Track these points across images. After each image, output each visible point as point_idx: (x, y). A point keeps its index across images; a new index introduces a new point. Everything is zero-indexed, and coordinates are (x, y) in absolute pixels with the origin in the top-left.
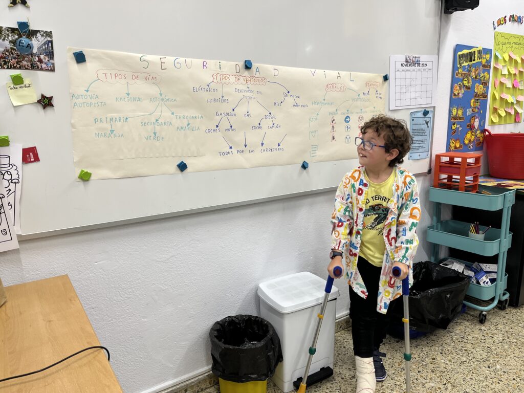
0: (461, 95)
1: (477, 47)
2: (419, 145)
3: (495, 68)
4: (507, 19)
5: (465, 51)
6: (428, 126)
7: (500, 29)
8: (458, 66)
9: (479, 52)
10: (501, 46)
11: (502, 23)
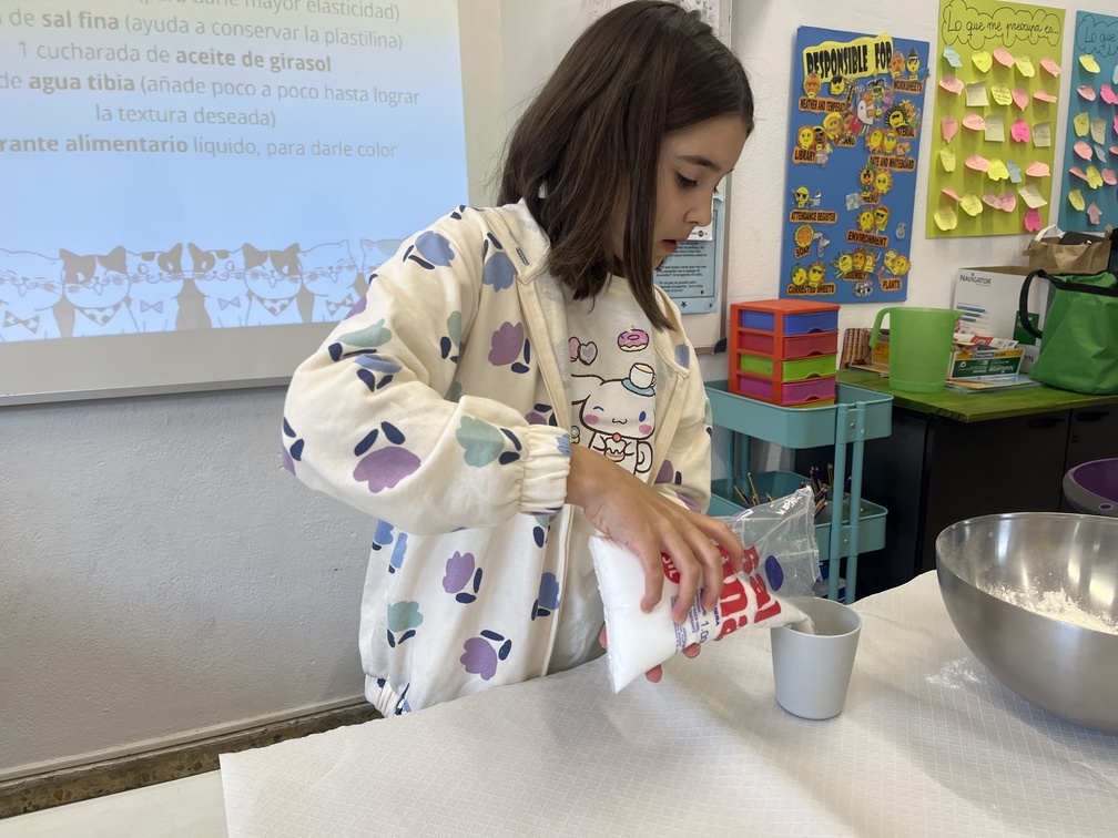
0: (823, 158)
1: (874, 36)
2: (680, 279)
3: (941, 91)
5: (829, 46)
8: (807, 81)
9: (883, 50)
10: (964, 34)
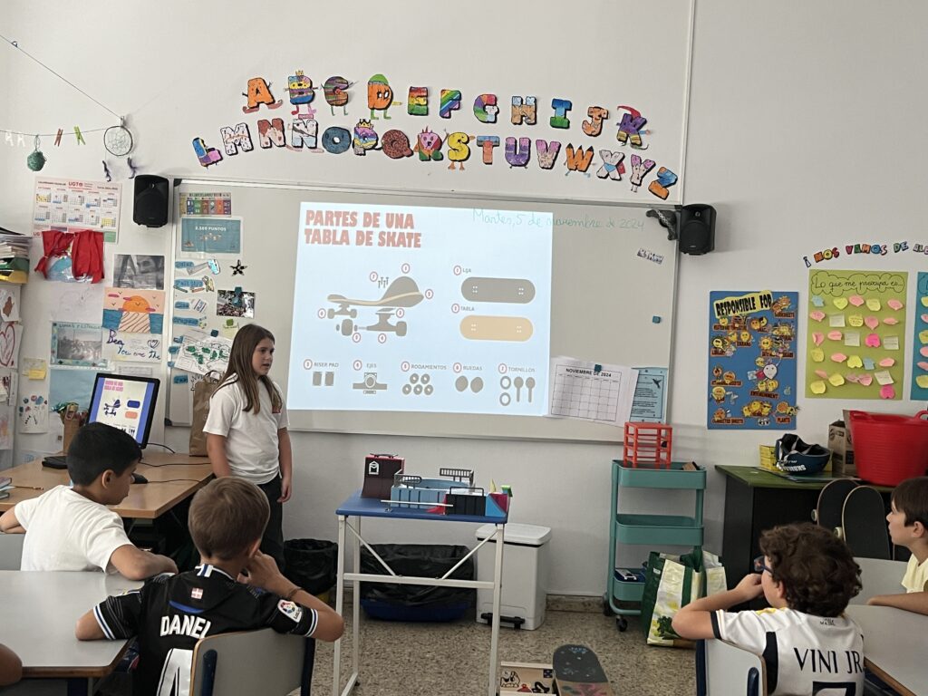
0: (728, 353)
1: (759, 292)
4: (842, 251)
5: (729, 299)
6: (659, 387)
7: (824, 265)
8: (718, 317)
9: (766, 299)
10: (828, 289)
11: (826, 256)
